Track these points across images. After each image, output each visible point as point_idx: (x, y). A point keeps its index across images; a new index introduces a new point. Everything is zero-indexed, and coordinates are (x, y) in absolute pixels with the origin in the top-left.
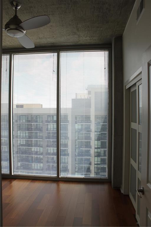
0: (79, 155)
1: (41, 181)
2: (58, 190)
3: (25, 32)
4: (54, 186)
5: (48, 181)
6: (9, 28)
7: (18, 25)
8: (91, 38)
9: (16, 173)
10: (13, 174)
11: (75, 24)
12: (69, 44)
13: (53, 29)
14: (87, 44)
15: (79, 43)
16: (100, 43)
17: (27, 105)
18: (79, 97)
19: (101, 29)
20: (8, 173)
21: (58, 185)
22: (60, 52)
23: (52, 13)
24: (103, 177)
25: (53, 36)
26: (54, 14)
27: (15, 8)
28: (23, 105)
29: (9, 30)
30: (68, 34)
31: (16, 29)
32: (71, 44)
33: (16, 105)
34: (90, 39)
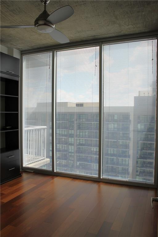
0: (141, 157)
1: (82, 181)
2: (99, 192)
3: (54, 26)
4: (95, 186)
5: (89, 181)
6: (38, 24)
7: (46, 19)
8: (134, 26)
9: (58, 171)
10: (55, 171)
11: (112, 11)
12: (111, 35)
13: (89, 21)
14: (132, 33)
15: (122, 33)
16: (146, 31)
17: (87, 103)
18: (142, 95)
19: (143, 13)
20: (51, 169)
21: (99, 186)
22: (103, 45)
23: (83, 3)
24: (148, 182)
25: (92, 29)
26: (85, 4)
27: (44, 3)
28: (83, 104)
29: (38, 26)
30: (107, 24)
31: (45, 24)
32: (113, 35)
33: (76, 104)
34: (132, 26)
